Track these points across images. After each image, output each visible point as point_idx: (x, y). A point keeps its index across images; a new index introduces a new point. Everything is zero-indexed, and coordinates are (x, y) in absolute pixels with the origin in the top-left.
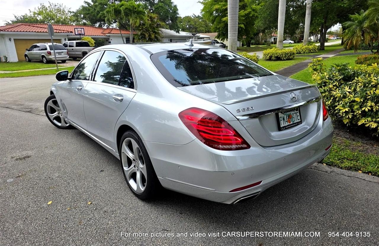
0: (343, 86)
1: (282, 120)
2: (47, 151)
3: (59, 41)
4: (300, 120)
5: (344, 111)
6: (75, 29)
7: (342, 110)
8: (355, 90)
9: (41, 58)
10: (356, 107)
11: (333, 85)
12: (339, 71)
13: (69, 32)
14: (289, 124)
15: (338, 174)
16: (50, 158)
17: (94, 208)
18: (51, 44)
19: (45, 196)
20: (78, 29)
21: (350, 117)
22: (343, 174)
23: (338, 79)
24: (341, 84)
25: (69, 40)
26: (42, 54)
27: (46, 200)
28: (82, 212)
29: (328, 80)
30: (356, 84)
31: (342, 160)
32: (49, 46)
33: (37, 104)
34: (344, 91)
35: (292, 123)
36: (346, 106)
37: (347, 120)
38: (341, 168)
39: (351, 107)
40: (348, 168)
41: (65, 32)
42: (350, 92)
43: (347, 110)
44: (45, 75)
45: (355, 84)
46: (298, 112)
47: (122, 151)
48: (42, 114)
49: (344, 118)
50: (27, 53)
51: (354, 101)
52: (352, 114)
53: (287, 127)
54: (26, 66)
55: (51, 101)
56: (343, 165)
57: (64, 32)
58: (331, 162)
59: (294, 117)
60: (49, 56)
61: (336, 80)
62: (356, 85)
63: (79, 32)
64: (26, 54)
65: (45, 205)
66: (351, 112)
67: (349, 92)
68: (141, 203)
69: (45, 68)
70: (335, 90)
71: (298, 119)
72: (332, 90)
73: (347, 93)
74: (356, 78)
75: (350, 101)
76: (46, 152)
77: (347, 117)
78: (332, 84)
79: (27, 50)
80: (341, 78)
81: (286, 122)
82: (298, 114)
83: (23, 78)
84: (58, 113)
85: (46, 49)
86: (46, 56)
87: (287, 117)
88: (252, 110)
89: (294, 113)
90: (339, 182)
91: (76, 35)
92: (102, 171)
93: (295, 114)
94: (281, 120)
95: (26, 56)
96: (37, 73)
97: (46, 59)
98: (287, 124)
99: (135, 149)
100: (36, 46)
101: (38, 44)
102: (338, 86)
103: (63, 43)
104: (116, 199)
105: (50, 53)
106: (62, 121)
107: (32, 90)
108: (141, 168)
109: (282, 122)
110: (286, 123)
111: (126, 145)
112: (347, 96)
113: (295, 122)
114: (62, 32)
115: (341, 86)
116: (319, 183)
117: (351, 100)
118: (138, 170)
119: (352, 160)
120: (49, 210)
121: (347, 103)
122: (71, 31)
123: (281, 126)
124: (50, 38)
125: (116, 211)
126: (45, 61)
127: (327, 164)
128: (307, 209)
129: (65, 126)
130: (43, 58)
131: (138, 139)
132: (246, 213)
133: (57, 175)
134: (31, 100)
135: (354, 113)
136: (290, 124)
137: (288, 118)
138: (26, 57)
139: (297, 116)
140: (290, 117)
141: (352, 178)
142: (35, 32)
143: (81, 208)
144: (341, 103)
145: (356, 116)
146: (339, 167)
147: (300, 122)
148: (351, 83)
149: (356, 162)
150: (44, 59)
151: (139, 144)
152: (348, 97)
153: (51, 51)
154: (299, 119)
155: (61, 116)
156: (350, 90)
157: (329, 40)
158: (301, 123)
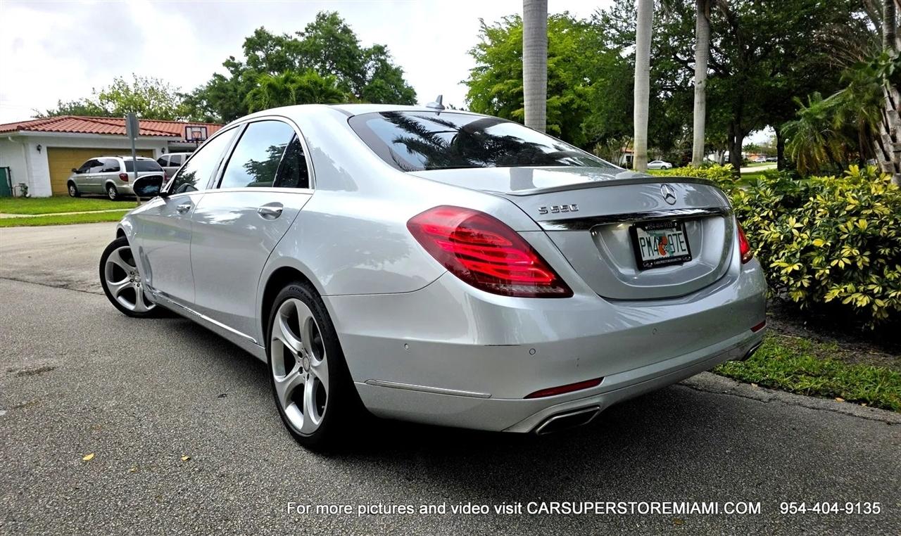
0: (784, 217)
1: (644, 246)
2: (95, 359)
3: (150, 153)
4: (687, 253)
5: (790, 270)
6: (186, 127)
7: (785, 268)
8: (811, 224)
9: (105, 188)
10: (816, 261)
11: (761, 217)
12: (773, 187)
13: (174, 135)
14: (661, 256)
15: (787, 403)
16: (99, 372)
17: (196, 467)
18: (130, 158)
19: (79, 445)
20: (194, 130)
21: (806, 285)
22: (799, 404)
23: (772, 204)
24: (780, 214)
25: (171, 151)
26: (107, 179)
27: (80, 451)
28: (165, 477)
29: (749, 206)
30: (813, 212)
31: (795, 375)
32: (126, 162)
33: (83, 273)
34: (787, 227)
35: (668, 255)
36: (793, 260)
37: (801, 294)
38: (794, 392)
39: (806, 261)
40: (810, 391)
41: (163, 134)
42: (802, 228)
43: (796, 267)
44: (108, 221)
45: (811, 211)
46: (681, 234)
47: (273, 337)
48: (93, 291)
49: (794, 289)
50: (74, 177)
51: (810, 248)
52: (808, 277)
53: (658, 263)
54: (69, 205)
55: (116, 251)
56: (798, 387)
57: (161, 135)
58: (768, 379)
59: (673, 244)
60: (124, 184)
61: (767, 206)
62: (813, 215)
63: (196, 135)
64: (72, 179)
65: (76, 463)
66: (808, 273)
67: (799, 229)
68: (310, 460)
69: (110, 209)
70: (766, 228)
71: (683, 248)
72: (760, 228)
73: (795, 231)
74: (811, 199)
75: (802, 248)
76: (92, 361)
77: (799, 284)
78: (759, 214)
79: (74, 171)
80: (778, 200)
81: (655, 250)
82: (682, 238)
83: (58, 226)
84: (130, 281)
85: (118, 169)
86: (115, 185)
87: (657, 241)
88: (575, 211)
89: (673, 235)
90: (791, 420)
91: (188, 141)
92: (222, 396)
93: (674, 238)
94: (643, 244)
95: (70, 183)
96: (92, 218)
97: (116, 191)
98: (657, 256)
99: (304, 322)
100: (96, 164)
101: (100, 159)
102: (773, 218)
103: (158, 159)
104: (252, 451)
105: (125, 178)
106: (139, 299)
107: (77, 247)
108: (315, 368)
109: (645, 250)
110: (656, 253)
111: (283, 319)
112: (795, 238)
113: (675, 254)
114: (158, 134)
115: (780, 218)
116: (743, 420)
117: (805, 244)
118: (308, 378)
119: (819, 376)
120: (85, 471)
121: (796, 253)
122: (178, 132)
123: (644, 259)
124: (130, 147)
125: (248, 473)
126: (112, 194)
127: (759, 385)
128: (718, 472)
129: (143, 310)
130: (108, 190)
131: (311, 297)
132: (567, 478)
133: (112, 403)
134: (69, 266)
135: (814, 275)
136: (664, 257)
137: (659, 244)
138: (71, 188)
139: (681, 242)
140: (662, 241)
141: (821, 411)
142: (97, 133)
143: (165, 467)
144: (784, 254)
145: (819, 282)
146: (788, 390)
147: (687, 256)
148: (801, 211)
149: (829, 379)
150: (111, 190)
151: (314, 307)
152: (796, 241)
153: (128, 173)
154: (685, 250)
155: (136, 287)
156: (799, 225)
157: (750, 163)
158: (691, 260)
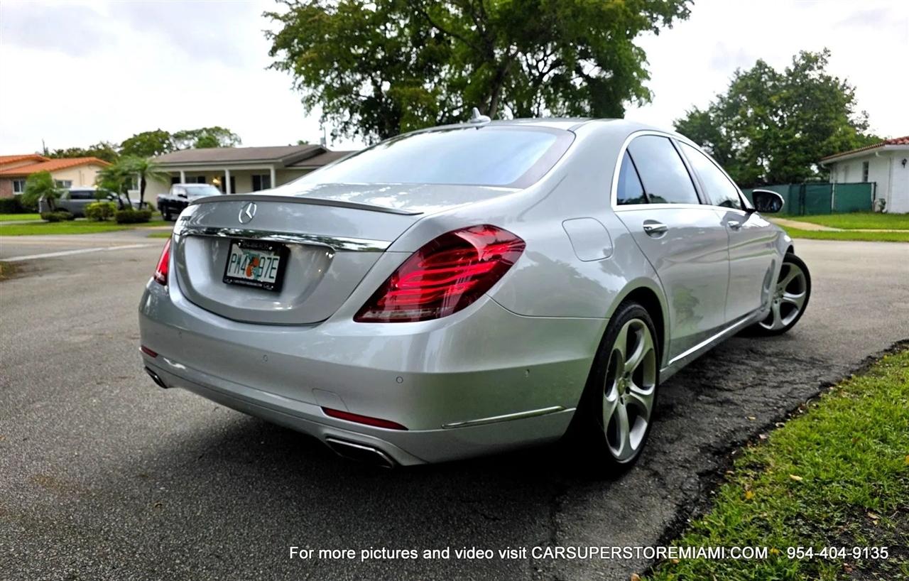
1: (234, 262)
14: (245, 276)
35: (252, 277)
46: (277, 259)
53: (237, 281)
59: (262, 268)
71: (272, 275)
81: (242, 269)
82: (276, 264)
87: (248, 261)
89: (268, 258)
93: (267, 262)
94: (234, 260)
98: (241, 274)
109: (234, 265)
110: (241, 272)
113: (259, 279)
123: (229, 274)
136: (247, 277)
137: (249, 264)
139: (272, 268)
140: (253, 261)
154: (273, 278)
